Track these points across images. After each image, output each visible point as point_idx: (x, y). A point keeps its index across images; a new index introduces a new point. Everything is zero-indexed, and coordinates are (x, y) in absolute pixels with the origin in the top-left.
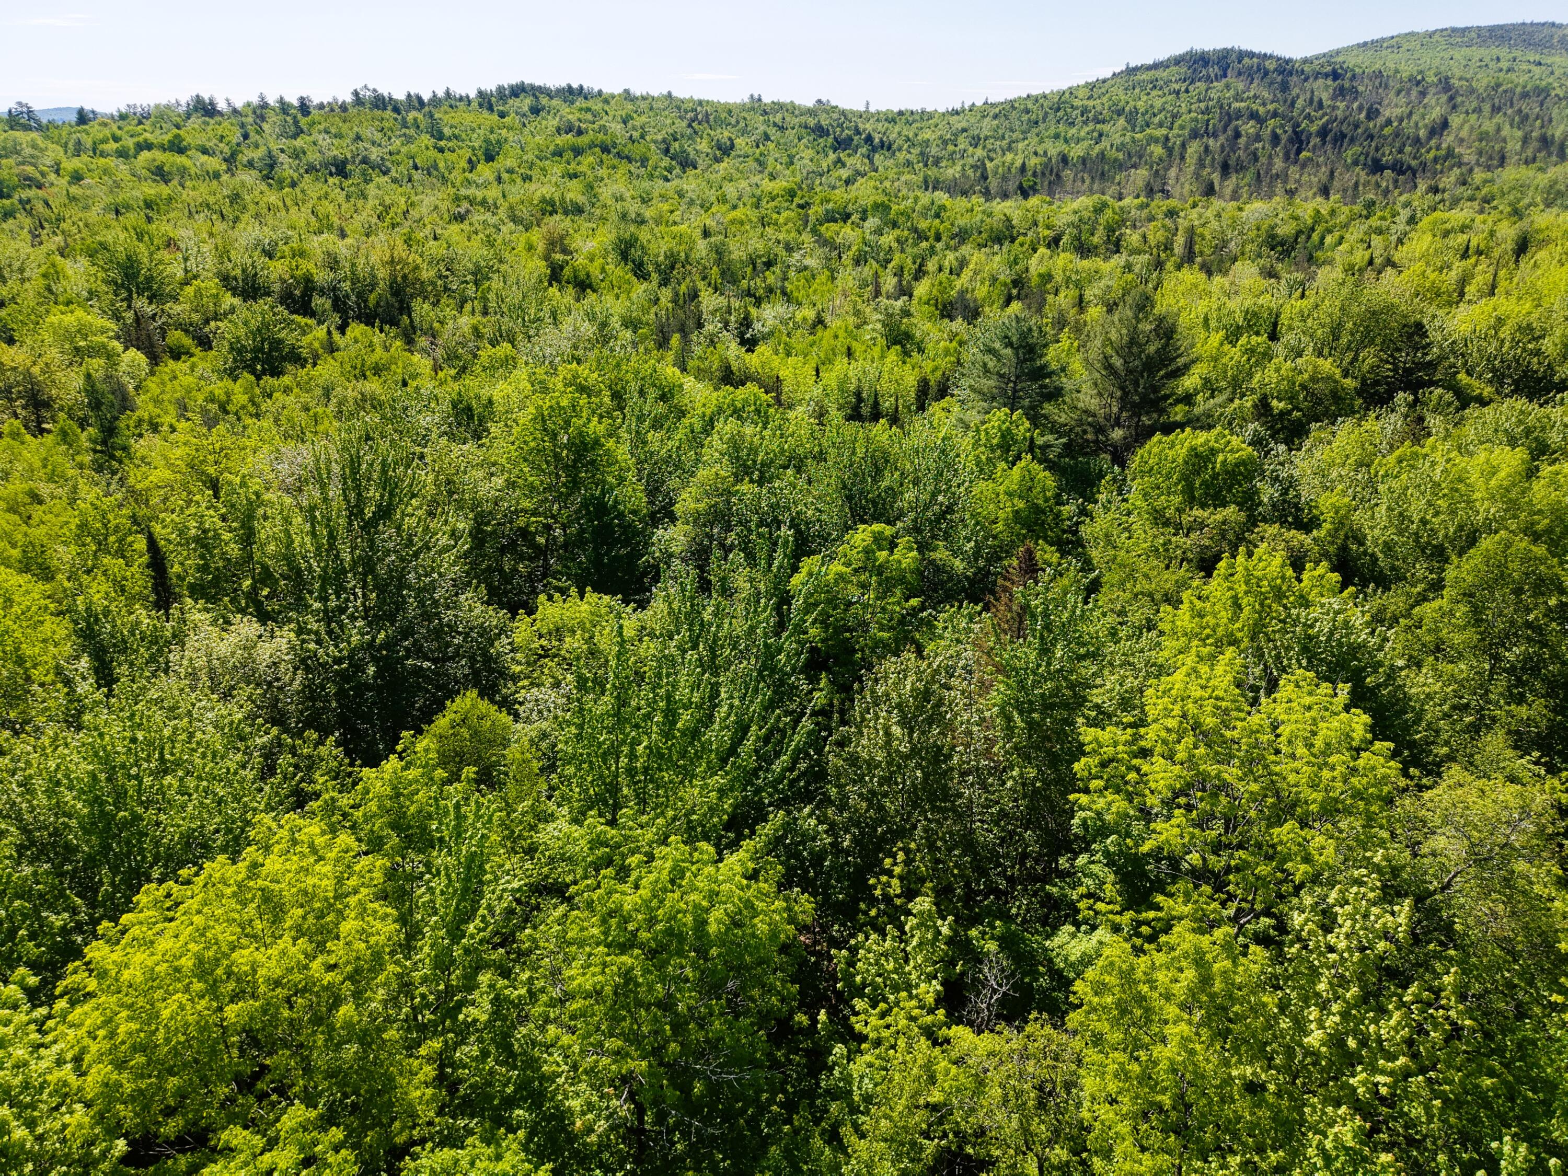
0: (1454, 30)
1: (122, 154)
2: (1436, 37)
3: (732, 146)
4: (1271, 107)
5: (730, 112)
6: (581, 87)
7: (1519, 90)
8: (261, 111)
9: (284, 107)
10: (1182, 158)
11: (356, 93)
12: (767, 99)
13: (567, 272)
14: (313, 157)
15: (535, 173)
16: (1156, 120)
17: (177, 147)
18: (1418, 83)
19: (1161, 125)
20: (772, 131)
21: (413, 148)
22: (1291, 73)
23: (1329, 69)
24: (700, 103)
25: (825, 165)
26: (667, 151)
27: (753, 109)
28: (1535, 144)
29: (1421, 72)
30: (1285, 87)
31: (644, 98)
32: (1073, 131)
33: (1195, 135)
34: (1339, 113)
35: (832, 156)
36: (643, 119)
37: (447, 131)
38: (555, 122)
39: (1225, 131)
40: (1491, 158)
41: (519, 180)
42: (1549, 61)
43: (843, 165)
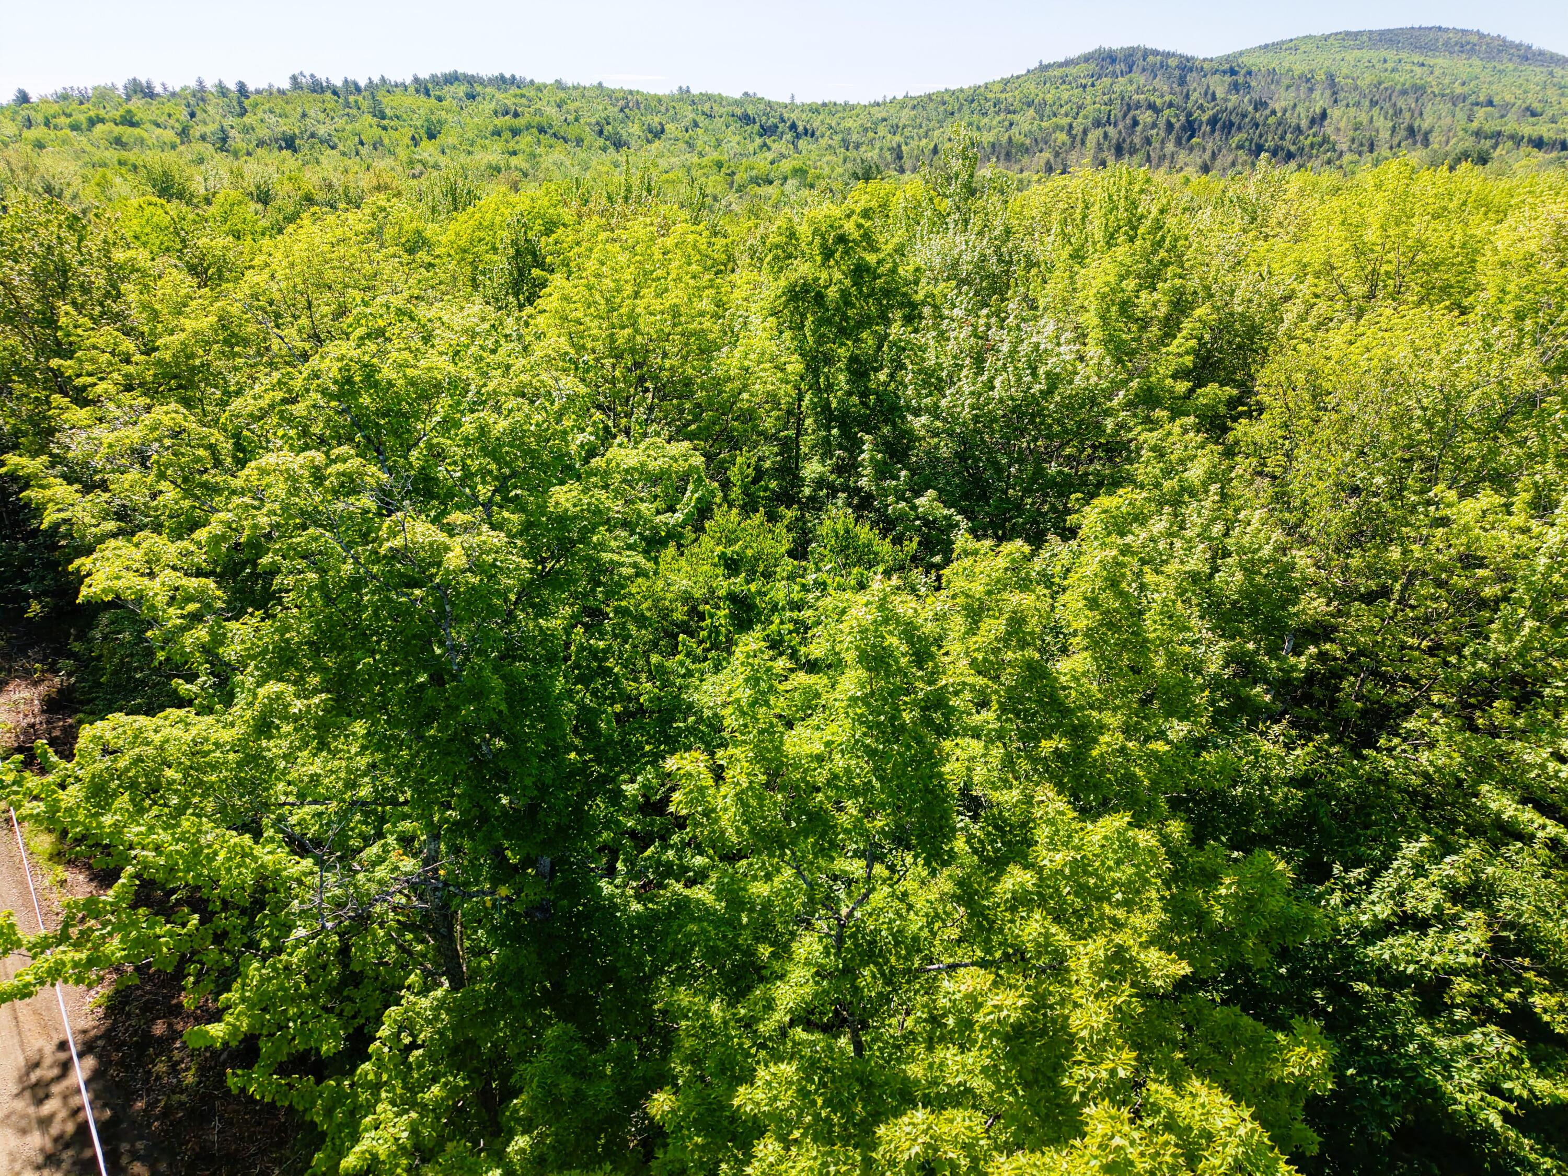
0: (1348, 34)
1: (75, 127)
2: (1331, 40)
3: (663, 131)
4: (1167, 98)
5: (660, 101)
6: (513, 77)
7: (1399, 87)
8: (200, 94)
9: (223, 91)
10: (1083, 143)
11: (294, 78)
12: (695, 91)
14: (263, 132)
15: (479, 149)
16: (1063, 111)
17: (129, 121)
18: (1308, 80)
19: (1067, 115)
20: (700, 119)
21: (357, 126)
22: (1191, 70)
23: (1227, 67)
24: (631, 92)
25: (751, 150)
26: (601, 133)
27: (681, 100)
28: (1402, 133)
29: (1311, 71)
30: (1182, 82)
31: (575, 88)
32: (986, 120)
33: (1097, 124)
34: (1230, 105)
35: (758, 141)
36: (577, 104)
37: (388, 112)
38: (493, 106)
39: (1125, 116)
40: (1362, 145)
42: (1432, 62)
43: (769, 149)
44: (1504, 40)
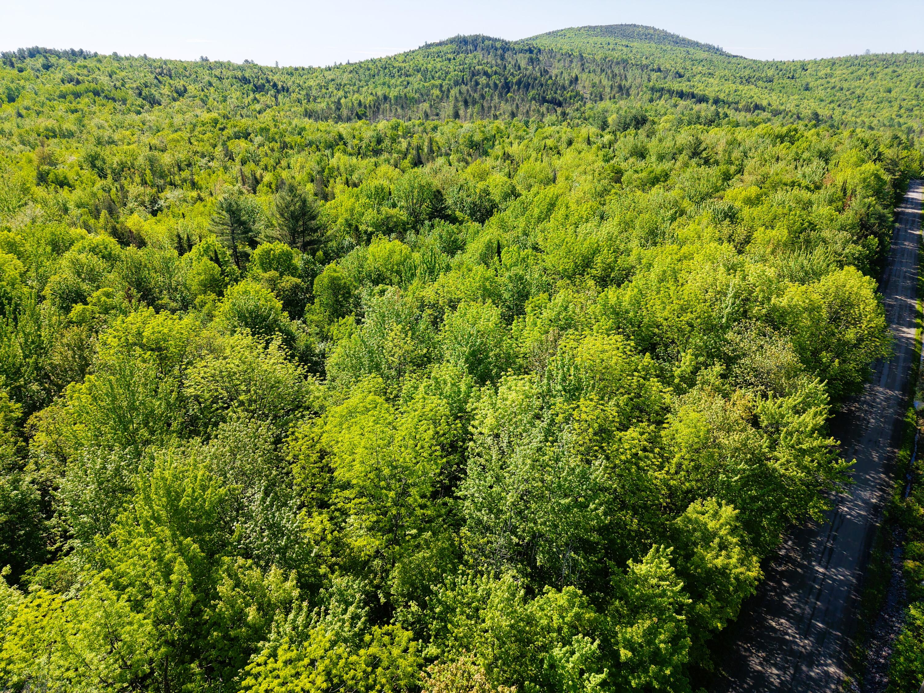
0: (590, 27)
2: (582, 31)
3: (186, 90)
4: (494, 69)
5: (185, 69)
6: (82, 51)
7: (615, 60)
10: (448, 97)
12: (212, 60)
13: (51, 176)
15: (46, 109)
16: (437, 75)
18: (570, 56)
19: (439, 78)
20: (214, 81)
22: (508, 50)
23: (527, 47)
24: (165, 63)
25: (246, 102)
26: (140, 94)
27: (202, 66)
28: (616, 89)
29: (572, 50)
30: (503, 57)
31: (127, 59)
32: (393, 81)
33: (457, 83)
34: (528, 73)
35: (252, 96)
38: (61, 75)
39: (471, 81)
40: (596, 96)
41: (34, 115)
42: (631, 44)
43: (258, 102)
44: (666, 32)
